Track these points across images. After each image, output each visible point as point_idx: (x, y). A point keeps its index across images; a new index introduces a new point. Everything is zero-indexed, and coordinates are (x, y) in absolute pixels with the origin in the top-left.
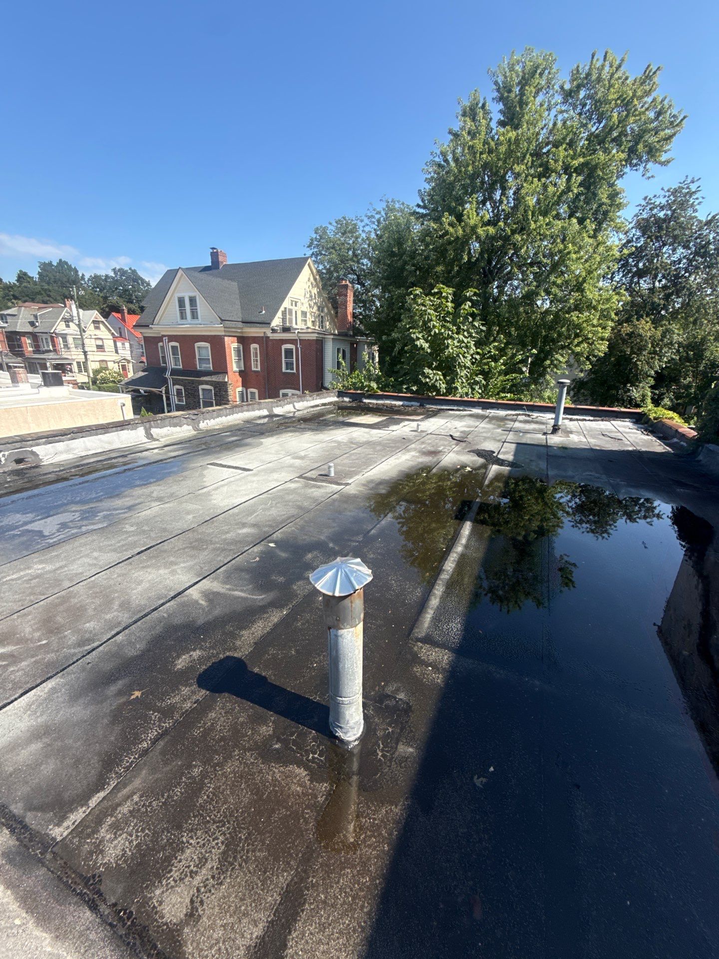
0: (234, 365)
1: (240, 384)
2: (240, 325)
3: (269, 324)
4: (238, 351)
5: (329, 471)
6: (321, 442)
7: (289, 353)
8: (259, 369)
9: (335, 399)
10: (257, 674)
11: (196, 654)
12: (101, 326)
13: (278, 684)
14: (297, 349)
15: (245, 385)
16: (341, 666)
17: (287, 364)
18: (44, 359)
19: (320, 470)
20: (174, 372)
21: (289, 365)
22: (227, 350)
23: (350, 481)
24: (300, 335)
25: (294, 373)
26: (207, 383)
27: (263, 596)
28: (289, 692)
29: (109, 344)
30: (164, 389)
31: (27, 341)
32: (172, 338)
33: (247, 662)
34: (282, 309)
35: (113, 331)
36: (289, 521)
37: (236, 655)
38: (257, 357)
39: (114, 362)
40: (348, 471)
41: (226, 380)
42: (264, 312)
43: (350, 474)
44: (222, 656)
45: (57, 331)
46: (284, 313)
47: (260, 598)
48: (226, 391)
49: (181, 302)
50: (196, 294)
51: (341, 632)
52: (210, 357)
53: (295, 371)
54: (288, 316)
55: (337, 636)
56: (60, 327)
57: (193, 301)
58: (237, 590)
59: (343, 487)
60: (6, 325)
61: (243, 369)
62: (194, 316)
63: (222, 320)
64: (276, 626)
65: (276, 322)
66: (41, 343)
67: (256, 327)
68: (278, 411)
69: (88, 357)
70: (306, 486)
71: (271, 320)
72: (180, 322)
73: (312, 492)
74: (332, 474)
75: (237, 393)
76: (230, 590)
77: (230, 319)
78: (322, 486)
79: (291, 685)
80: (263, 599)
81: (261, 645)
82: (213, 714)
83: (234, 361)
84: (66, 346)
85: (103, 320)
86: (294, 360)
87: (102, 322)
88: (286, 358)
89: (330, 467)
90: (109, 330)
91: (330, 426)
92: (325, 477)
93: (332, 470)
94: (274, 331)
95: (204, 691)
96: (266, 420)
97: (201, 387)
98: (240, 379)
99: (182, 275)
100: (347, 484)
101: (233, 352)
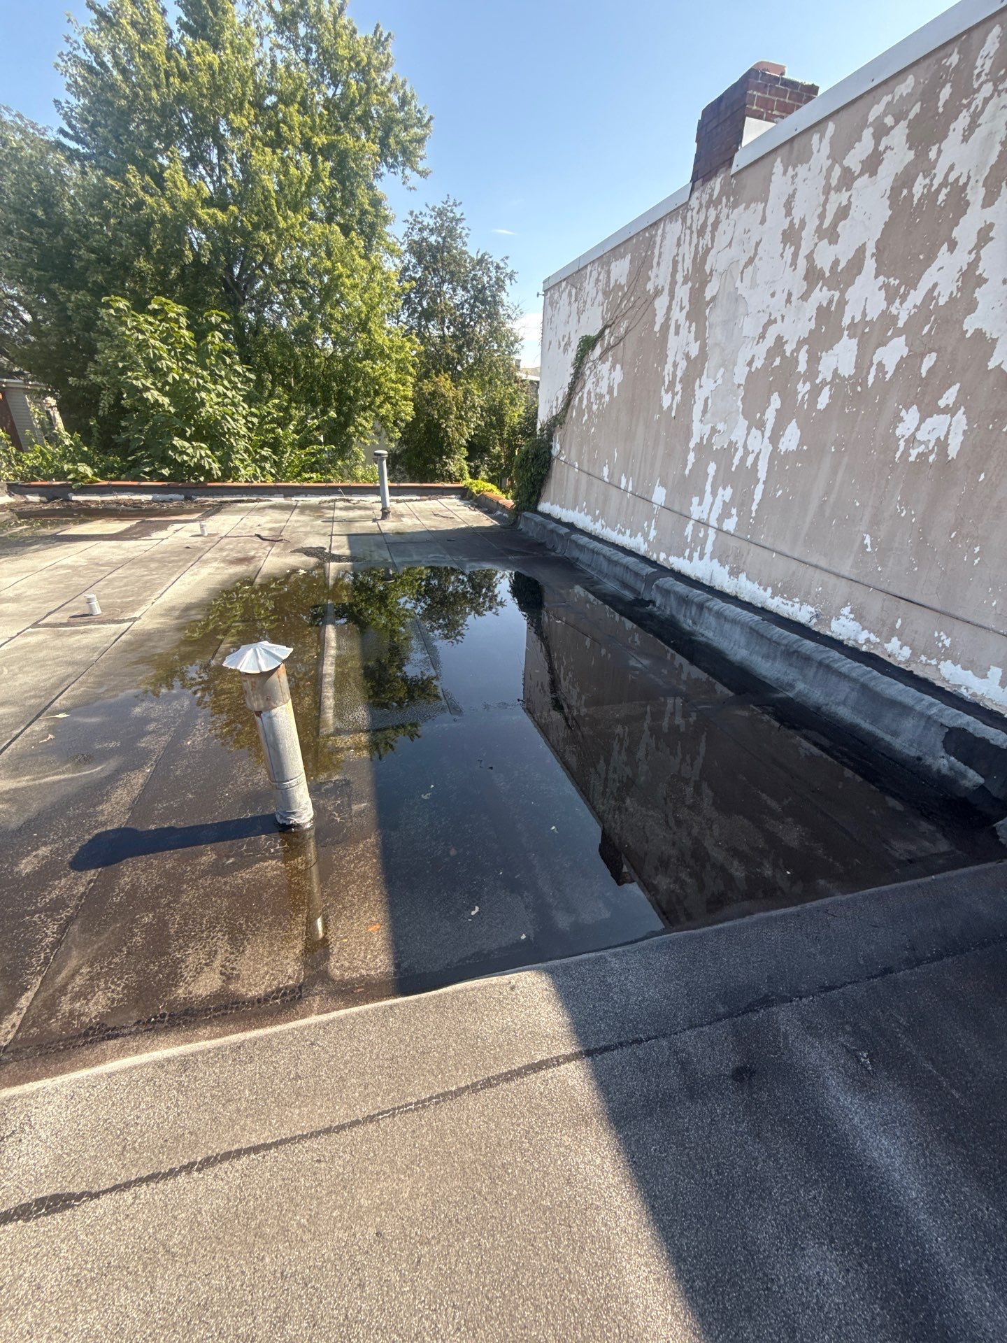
23: (137, 615)
36: (66, 683)
40: (125, 602)
43: (131, 606)
44: (88, 837)
59: (129, 624)
79: (209, 820)
92: (86, 617)
93: (96, 604)
100: (136, 618)
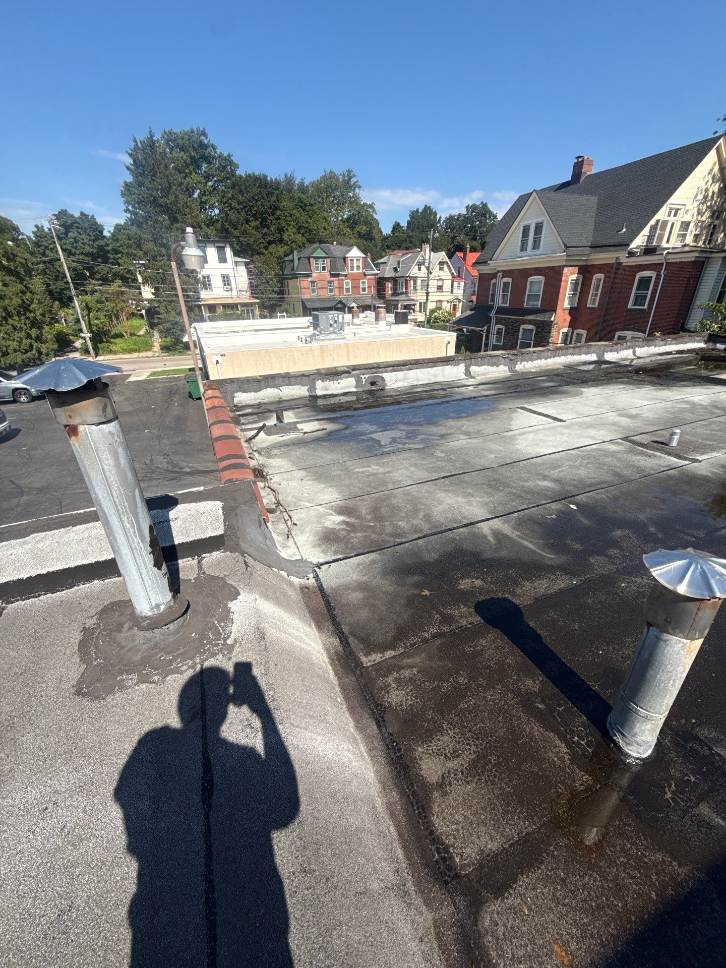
0: (565, 302)
1: (567, 323)
2: (587, 250)
3: (628, 245)
4: (575, 284)
5: (671, 440)
6: (665, 401)
7: (645, 282)
8: (596, 305)
9: (702, 345)
10: (532, 628)
11: (478, 583)
12: (445, 267)
13: (553, 649)
14: (658, 276)
15: (573, 325)
16: (651, 672)
17: (637, 297)
18: (398, 301)
19: (656, 435)
20: (500, 311)
21: (639, 300)
22: (563, 284)
23: (700, 458)
24: (669, 257)
25: (644, 310)
26: (530, 322)
27: (553, 556)
28: (563, 663)
29: (447, 284)
30: (486, 327)
31: (389, 285)
32: (506, 273)
33: (524, 612)
34: (653, 222)
35: (453, 271)
36: (599, 486)
37: (514, 600)
38: (597, 290)
39: (448, 302)
40: (701, 443)
41: (552, 319)
42: (624, 230)
43: (704, 449)
45: (411, 275)
46: (654, 228)
47: (549, 557)
48: (549, 332)
49: (526, 230)
50: (545, 219)
51: (666, 636)
52: (541, 293)
53: (646, 307)
54: (658, 232)
55: (658, 639)
56: (414, 271)
57: (539, 227)
58: (526, 540)
59: (687, 462)
60: (378, 272)
61: (576, 306)
62: (536, 245)
63: (566, 247)
64: (561, 592)
65: (639, 242)
66: (398, 287)
67: (608, 251)
68: (610, 356)
69: (429, 297)
70: (631, 451)
71: (631, 241)
72: (518, 255)
73: (638, 461)
74: (674, 444)
75: (561, 334)
76: (519, 537)
77: (577, 244)
78: (655, 456)
80: (552, 559)
81: (543, 603)
82: (484, 642)
83: (567, 296)
84: (415, 288)
85: (448, 260)
86: (650, 292)
87: (447, 262)
88: (638, 289)
89: (673, 434)
90: (450, 270)
91: (684, 381)
92: (662, 445)
93: (676, 437)
94: (631, 254)
95: (479, 618)
96: (591, 367)
97: (523, 327)
98: (569, 318)
99: (535, 197)
100: (697, 461)
101: (569, 285)
